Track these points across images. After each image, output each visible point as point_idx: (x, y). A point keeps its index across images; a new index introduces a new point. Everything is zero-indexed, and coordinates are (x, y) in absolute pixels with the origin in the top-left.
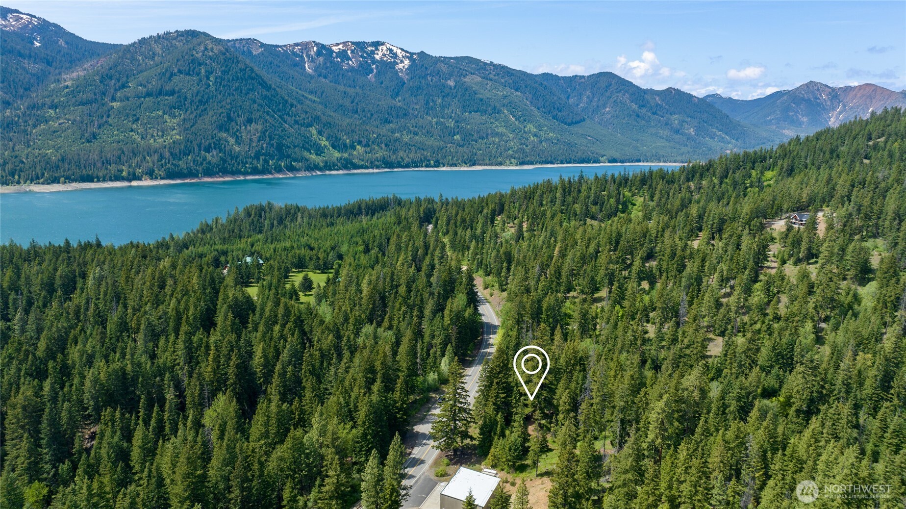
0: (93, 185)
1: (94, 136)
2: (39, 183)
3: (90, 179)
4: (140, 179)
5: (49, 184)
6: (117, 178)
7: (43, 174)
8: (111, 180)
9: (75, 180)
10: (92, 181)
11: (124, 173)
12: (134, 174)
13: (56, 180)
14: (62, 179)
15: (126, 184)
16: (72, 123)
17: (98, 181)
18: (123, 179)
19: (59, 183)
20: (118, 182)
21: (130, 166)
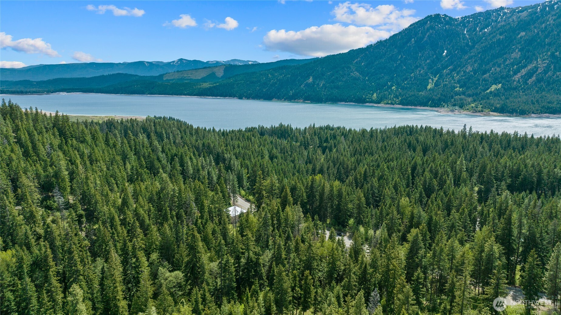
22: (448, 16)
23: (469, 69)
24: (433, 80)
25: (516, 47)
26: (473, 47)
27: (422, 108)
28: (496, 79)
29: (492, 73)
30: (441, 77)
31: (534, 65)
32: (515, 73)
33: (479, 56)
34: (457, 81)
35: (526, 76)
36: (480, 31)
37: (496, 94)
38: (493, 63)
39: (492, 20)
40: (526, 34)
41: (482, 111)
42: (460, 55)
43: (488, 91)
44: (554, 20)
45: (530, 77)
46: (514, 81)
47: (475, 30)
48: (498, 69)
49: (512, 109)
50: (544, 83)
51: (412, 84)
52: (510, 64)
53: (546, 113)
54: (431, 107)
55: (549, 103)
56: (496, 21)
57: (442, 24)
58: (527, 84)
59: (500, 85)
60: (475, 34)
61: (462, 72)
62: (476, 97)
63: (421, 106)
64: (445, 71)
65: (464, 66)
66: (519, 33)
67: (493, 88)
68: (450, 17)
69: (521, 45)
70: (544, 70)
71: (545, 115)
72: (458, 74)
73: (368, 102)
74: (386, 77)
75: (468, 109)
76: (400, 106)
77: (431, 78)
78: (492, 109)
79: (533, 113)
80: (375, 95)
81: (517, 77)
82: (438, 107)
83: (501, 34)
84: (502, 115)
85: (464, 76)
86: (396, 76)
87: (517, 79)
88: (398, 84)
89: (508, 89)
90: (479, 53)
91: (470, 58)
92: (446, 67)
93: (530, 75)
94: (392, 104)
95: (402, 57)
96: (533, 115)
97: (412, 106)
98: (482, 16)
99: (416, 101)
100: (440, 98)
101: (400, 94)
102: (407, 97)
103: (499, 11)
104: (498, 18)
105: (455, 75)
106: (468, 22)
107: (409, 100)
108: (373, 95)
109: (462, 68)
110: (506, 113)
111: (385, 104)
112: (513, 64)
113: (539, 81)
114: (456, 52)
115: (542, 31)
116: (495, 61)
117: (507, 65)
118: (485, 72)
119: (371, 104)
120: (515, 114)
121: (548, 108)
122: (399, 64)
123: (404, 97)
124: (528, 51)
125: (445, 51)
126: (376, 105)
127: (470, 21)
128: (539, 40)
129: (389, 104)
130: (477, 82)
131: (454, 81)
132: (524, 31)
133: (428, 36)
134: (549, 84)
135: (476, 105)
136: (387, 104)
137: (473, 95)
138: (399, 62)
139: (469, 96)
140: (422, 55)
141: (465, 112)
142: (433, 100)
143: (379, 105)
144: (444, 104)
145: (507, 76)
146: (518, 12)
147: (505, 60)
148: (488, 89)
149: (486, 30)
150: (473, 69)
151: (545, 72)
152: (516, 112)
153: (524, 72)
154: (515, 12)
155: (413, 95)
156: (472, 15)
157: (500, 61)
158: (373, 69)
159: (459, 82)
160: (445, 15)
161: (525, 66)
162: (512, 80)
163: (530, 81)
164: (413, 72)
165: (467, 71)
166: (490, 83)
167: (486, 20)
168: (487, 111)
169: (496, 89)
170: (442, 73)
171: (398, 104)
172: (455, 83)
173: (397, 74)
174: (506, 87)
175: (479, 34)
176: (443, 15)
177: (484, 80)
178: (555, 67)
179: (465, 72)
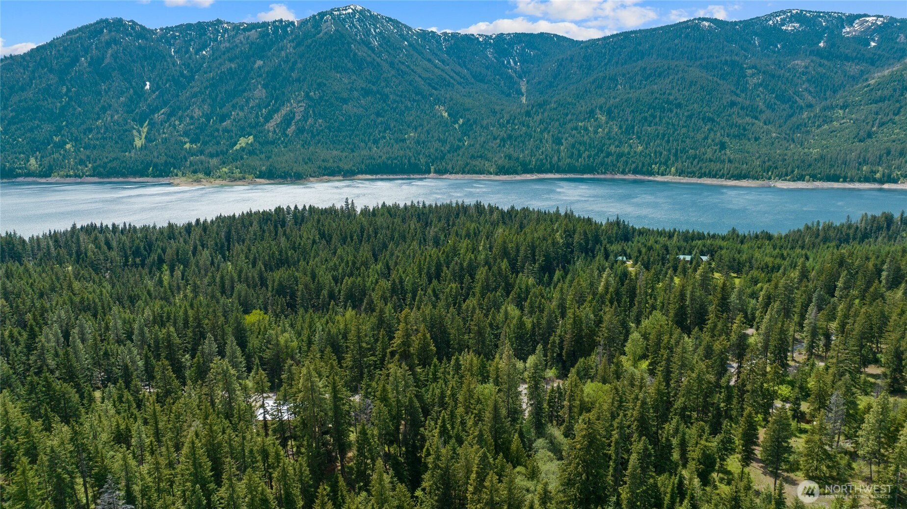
0: (836, 185)
1: (870, 135)
2: (786, 180)
3: (835, 179)
4: (895, 181)
5: (794, 181)
6: (867, 180)
7: (793, 172)
8: (860, 181)
9: (820, 179)
10: (837, 181)
11: (878, 174)
12: (889, 176)
13: (801, 178)
14: (807, 177)
15: (876, 186)
16: (854, 123)
17: (845, 181)
18: (875, 181)
19: (804, 181)
20: (867, 184)
21: (889, 167)
22: (137, 24)
23: (197, 113)
24: (139, 132)
25: (257, 81)
26: (192, 78)
27: (138, 180)
28: (243, 129)
29: (234, 120)
30: (152, 125)
31: (288, 109)
32: (268, 119)
33: (207, 92)
34: (184, 133)
35: (283, 124)
36: (196, 54)
37: (251, 151)
38: (231, 104)
39: (210, 38)
40: (264, 63)
41: (244, 178)
42: (174, 89)
43: (238, 147)
44: (294, 48)
45: (289, 125)
46: (269, 131)
47: (187, 51)
48: (241, 114)
49: (284, 172)
50: (307, 134)
51: (104, 139)
52: (256, 106)
53: (324, 175)
54: (154, 177)
55: (323, 161)
56: (216, 40)
57: (132, 36)
58: (287, 136)
59: (251, 137)
60: (190, 58)
61: (188, 119)
62: (224, 157)
63: (135, 177)
64: (156, 115)
65: (188, 108)
66: (255, 62)
67: (243, 142)
68: (141, 26)
69: (264, 80)
70: (303, 116)
71: (324, 177)
72: (181, 122)
73: (19, 175)
74: (47, 127)
75: (219, 177)
76: (96, 179)
77: (135, 129)
78: (256, 173)
79: (311, 176)
80: (32, 161)
81: (271, 125)
82: (168, 176)
83: (231, 60)
84: (272, 182)
85: (192, 124)
86: (67, 126)
87: (271, 129)
88: (76, 140)
89: (264, 143)
90: (206, 88)
91: (194, 95)
92: (157, 109)
93: (288, 121)
94: (76, 176)
95: (69, 90)
96: (311, 179)
97: (118, 178)
98: (193, 30)
99: (124, 168)
100: (166, 161)
101: (88, 157)
102: (106, 163)
103: (215, 25)
104: (218, 36)
105: (177, 123)
106: (174, 37)
107: (111, 168)
108: (28, 161)
109: (185, 110)
110: (276, 178)
111: (62, 177)
112: (259, 106)
113: (300, 131)
114: (168, 85)
115: (285, 62)
116: (234, 101)
117: (252, 107)
118: (223, 118)
119: (30, 179)
120: (289, 179)
121: (326, 168)
122: (68, 103)
123: (98, 162)
124: (275, 88)
125: (148, 83)
126: (43, 180)
127: (176, 36)
128: (284, 74)
129: (70, 176)
130: (216, 134)
131: (177, 132)
132: (261, 58)
133: (112, 55)
134: (313, 136)
135: (229, 169)
136: (67, 176)
137: (217, 155)
138: (65, 100)
139: (212, 156)
140: (109, 89)
141: (217, 181)
142: (155, 166)
143: (50, 180)
144: (175, 171)
145: (257, 124)
146: (245, 30)
147: (247, 101)
148: (235, 144)
149: (204, 52)
150: (203, 113)
151: (305, 118)
152: (291, 177)
153: (277, 118)
154: (239, 29)
155: (114, 159)
156: (176, 27)
157: (241, 101)
158: (12, 111)
159: (186, 134)
160: (132, 21)
161: (277, 110)
162: (265, 129)
163: (290, 131)
164: (99, 118)
165: (196, 116)
166: (236, 135)
167: (200, 37)
168: (250, 177)
169: (247, 143)
170: (152, 119)
171: (90, 176)
172: (180, 135)
173: (67, 121)
174: (261, 140)
175: (196, 58)
176: (128, 22)
177: (226, 130)
178: (314, 112)
179: (192, 118)
